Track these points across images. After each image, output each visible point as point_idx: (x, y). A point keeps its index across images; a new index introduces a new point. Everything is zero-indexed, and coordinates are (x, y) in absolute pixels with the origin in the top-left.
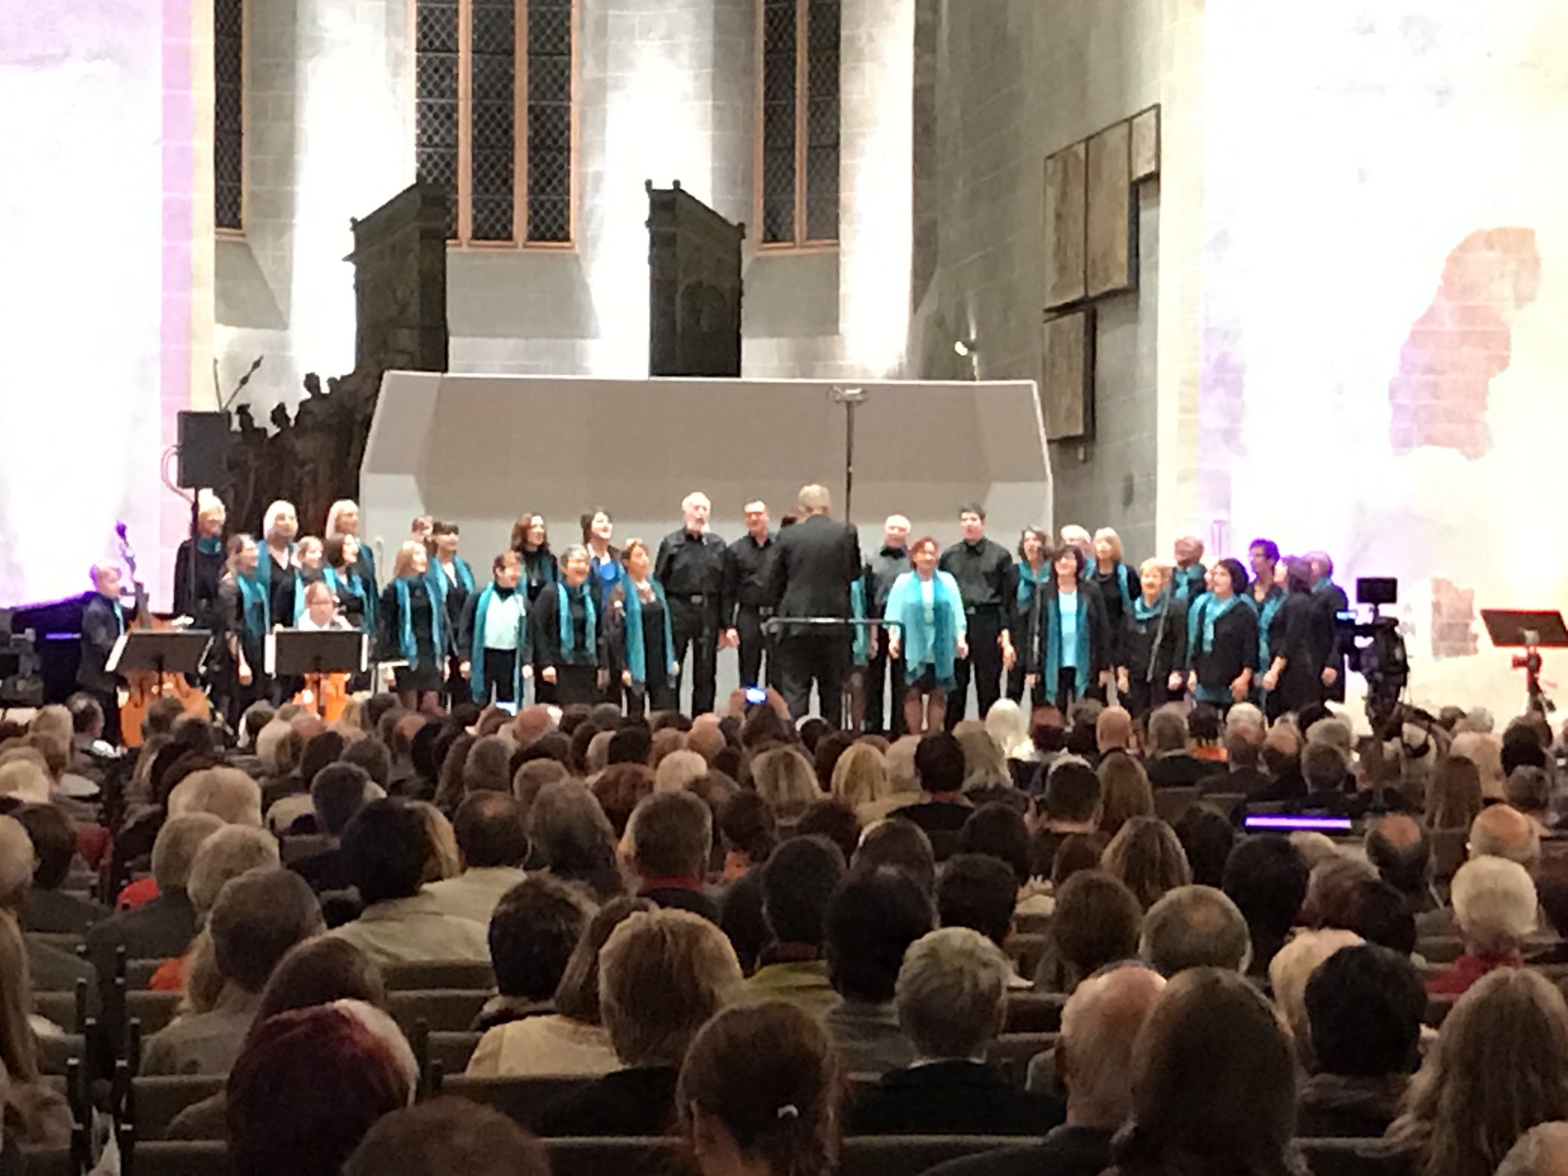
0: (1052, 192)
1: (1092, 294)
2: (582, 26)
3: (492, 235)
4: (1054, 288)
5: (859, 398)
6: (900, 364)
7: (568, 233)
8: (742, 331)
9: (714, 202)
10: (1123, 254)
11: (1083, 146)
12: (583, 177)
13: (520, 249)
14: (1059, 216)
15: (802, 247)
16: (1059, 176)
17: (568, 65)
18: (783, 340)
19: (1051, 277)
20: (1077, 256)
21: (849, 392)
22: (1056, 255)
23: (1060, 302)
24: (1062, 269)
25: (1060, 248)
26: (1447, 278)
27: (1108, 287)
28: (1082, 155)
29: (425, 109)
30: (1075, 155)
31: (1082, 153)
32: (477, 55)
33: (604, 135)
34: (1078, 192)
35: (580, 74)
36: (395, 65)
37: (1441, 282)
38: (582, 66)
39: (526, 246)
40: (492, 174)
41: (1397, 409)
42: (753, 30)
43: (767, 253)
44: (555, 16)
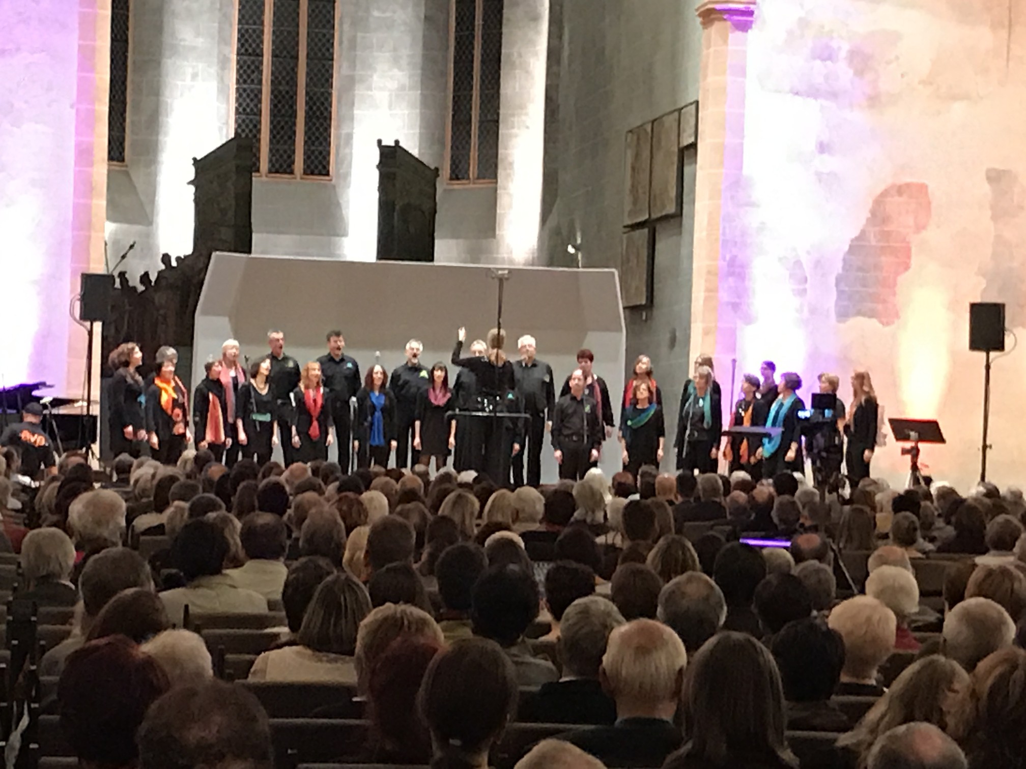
0: (630, 154)
1: (654, 216)
2: (341, 43)
3: (281, 171)
4: (630, 212)
5: (506, 276)
6: (533, 258)
7: (328, 171)
8: (436, 234)
9: (420, 154)
10: (673, 193)
11: (650, 125)
12: (338, 137)
13: (298, 180)
14: (633, 169)
15: (474, 183)
16: (635, 143)
17: (332, 66)
18: (461, 241)
19: (628, 207)
20: (644, 193)
21: (500, 272)
22: (631, 192)
23: (634, 222)
24: (635, 202)
25: (634, 188)
26: (873, 213)
27: (664, 213)
28: (649, 131)
29: (241, 91)
30: (645, 130)
31: (649, 129)
32: (274, 59)
33: (352, 110)
34: (646, 154)
35: (339, 72)
36: (223, 63)
37: (869, 215)
38: (340, 67)
39: (302, 178)
40: (282, 132)
41: (840, 293)
42: (448, 48)
43: (451, 187)
44: (324, 35)
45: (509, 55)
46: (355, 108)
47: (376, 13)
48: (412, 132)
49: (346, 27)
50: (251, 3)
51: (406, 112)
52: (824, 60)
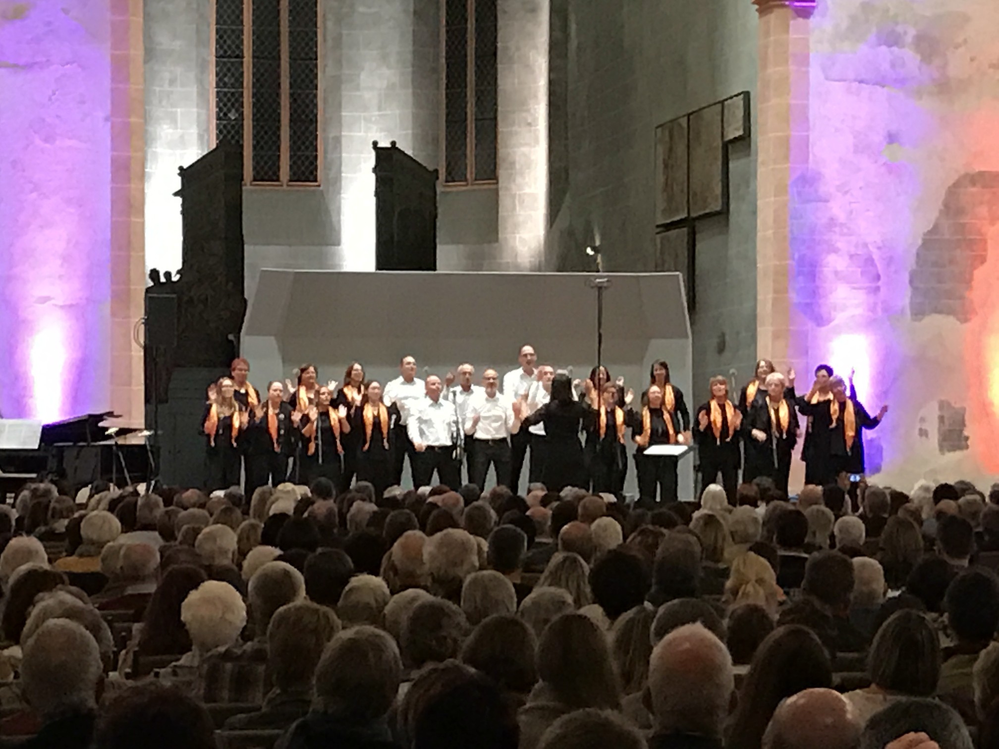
0: (660, 149)
1: (694, 215)
2: (325, 40)
3: (266, 177)
4: (664, 211)
6: (540, 262)
7: (316, 176)
8: (438, 240)
9: (413, 154)
10: (718, 190)
11: (686, 118)
12: (326, 139)
13: (285, 187)
14: (666, 166)
15: (472, 185)
16: (667, 139)
17: (316, 66)
19: (661, 205)
20: (682, 191)
21: (598, 280)
22: (665, 190)
23: (669, 221)
24: (670, 199)
25: (668, 186)
26: (946, 205)
27: (707, 211)
28: (685, 125)
29: (221, 95)
30: (680, 125)
31: (685, 124)
32: (255, 60)
33: (340, 111)
34: (681, 149)
35: (324, 72)
36: (202, 66)
37: (942, 208)
38: (325, 66)
39: (288, 185)
40: (266, 137)
41: (915, 289)
42: (439, 42)
43: (448, 189)
44: (307, 34)
45: (506, 48)
46: (343, 110)
47: (361, 9)
48: (404, 132)
49: (330, 24)
50: (229, 2)
51: (397, 112)
52: (890, 46)
